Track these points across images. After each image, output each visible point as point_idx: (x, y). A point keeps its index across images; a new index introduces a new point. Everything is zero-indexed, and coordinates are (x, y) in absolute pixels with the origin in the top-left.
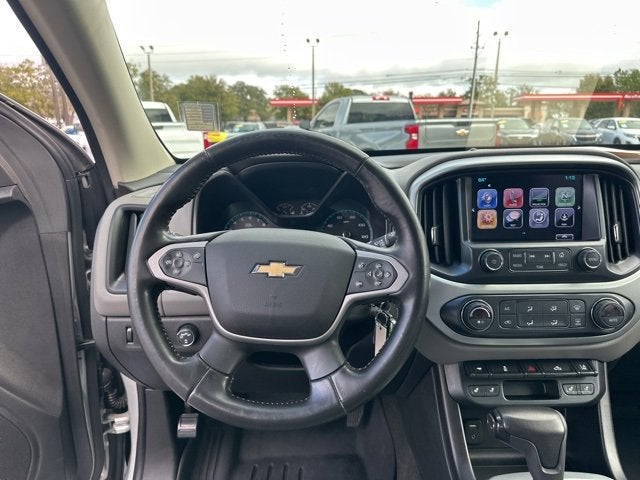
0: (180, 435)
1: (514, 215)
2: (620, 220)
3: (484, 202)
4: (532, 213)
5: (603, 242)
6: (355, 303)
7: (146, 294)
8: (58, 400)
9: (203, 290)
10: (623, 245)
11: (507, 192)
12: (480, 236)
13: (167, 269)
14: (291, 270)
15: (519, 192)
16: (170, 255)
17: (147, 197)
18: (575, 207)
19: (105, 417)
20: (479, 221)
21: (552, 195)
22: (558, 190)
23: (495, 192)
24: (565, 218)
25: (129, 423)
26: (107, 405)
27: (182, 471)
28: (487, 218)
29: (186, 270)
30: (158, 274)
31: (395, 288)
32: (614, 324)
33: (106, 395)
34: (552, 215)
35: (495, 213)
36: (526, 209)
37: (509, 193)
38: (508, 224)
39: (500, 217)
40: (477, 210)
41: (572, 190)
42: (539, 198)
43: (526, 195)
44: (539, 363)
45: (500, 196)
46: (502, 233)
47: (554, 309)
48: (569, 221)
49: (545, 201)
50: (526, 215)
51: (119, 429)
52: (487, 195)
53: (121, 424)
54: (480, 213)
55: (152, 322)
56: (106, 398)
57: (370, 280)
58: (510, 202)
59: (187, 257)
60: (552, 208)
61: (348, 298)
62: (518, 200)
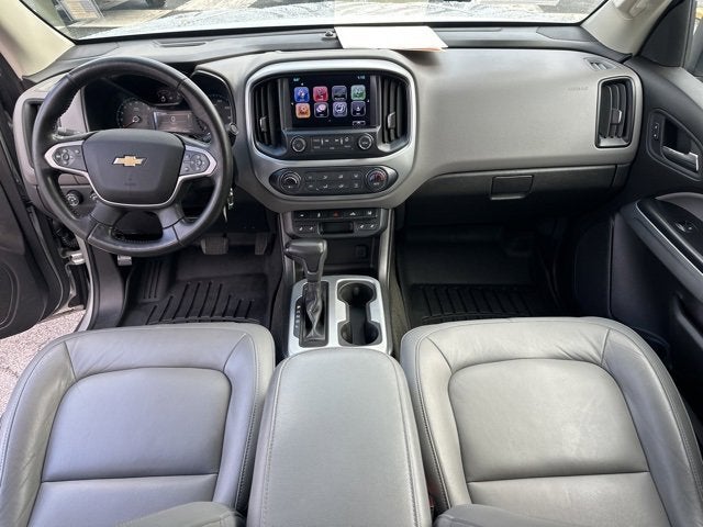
0: (120, 264)
1: (322, 107)
2: (395, 110)
3: (299, 98)
4: (335, 105)
5: (378, 129)
6: (185, 182)
7: (49, 179)
8: (20, 242)
9: (86, 174)
10: (396, 129)
11: (315, 89)
12: (299, 124)
13: (58, 161)
14: (139, 161)
15: (325, 89)
16: (58, 152)
17: (44, 91)
18: (365, 100)
19: (64, 253)
20: (297, 112)
21: (349, 91)
22: (353, 87)
23: (306, 89)
24: (358, 109)
25: (82, 257)
26: (64, 246)
27: (130, 286)
28: (303, 109)
29: (71, 161)
30: (53, 164)
31: (208, 172)
32: (377, 187)
33: (60, 238)
34: (349, 107)
35: (308, 105)
36: (330, 103)
37: (318, 90)
38: (318, 114)
39: (312, 109)
40: (295, 104)
41: (363, 87)
42: (339, 94)
43: (330, 91)
44: (341, 211)
45: (311, 92)
46: (314, 122)
47: (341, 177)
48: (362, 112)
49: (344, 96)
50: (331, 107)
51: (78, 262)
52: (301, 91)
53: (78, 258)
54: (297, 106)
55: (57, 195)
56: (61, 240)
57: (193, 166)
58: (318, 97)
59: (71, 152)
60: (349, 101)
61: (180, 179)
62: (324, 95)
